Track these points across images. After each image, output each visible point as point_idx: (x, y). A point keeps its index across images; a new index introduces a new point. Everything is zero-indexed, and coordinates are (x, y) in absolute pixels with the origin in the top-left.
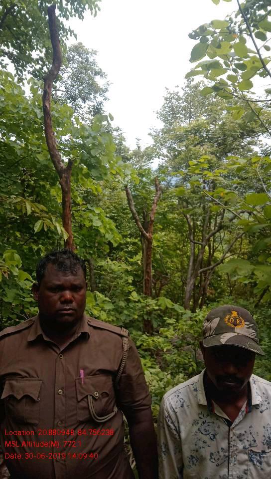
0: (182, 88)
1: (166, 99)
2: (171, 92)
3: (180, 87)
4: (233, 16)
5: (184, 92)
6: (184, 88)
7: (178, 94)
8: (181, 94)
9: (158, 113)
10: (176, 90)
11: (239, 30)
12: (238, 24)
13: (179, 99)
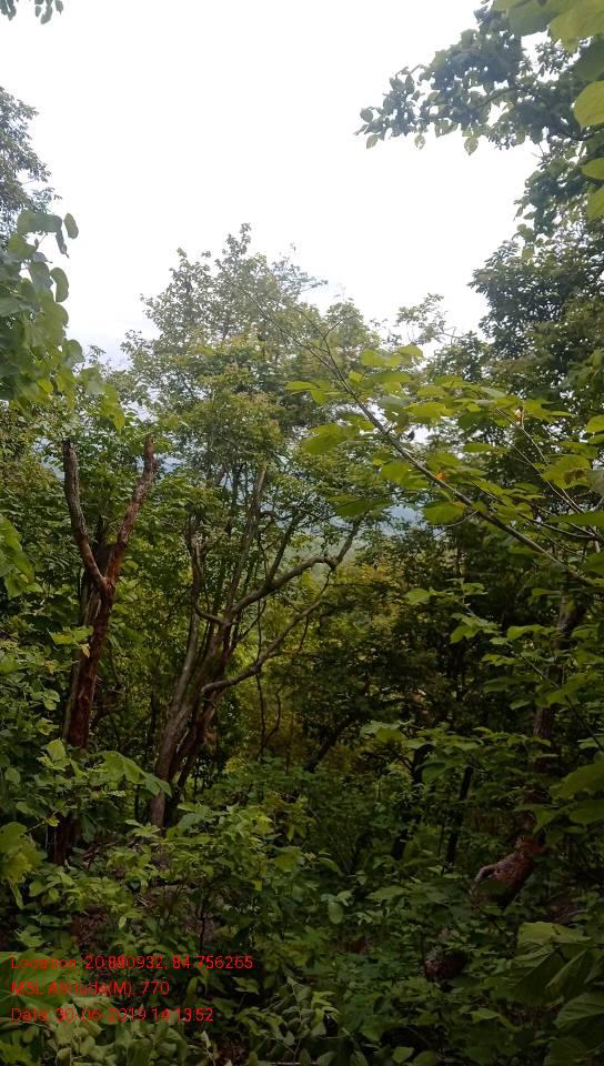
0: (217, 261)
1: (176, 276)
2: (192, 263)
3: (213, 258)
4: (415, 77)
5: (221, 271)
6: (222, 260)
7: (208, 273)
8: (214, 272)
9: (150, 304)
10: (203, 262)
11: (421, 115)
12: (422, 100)
13: (206, 282)
